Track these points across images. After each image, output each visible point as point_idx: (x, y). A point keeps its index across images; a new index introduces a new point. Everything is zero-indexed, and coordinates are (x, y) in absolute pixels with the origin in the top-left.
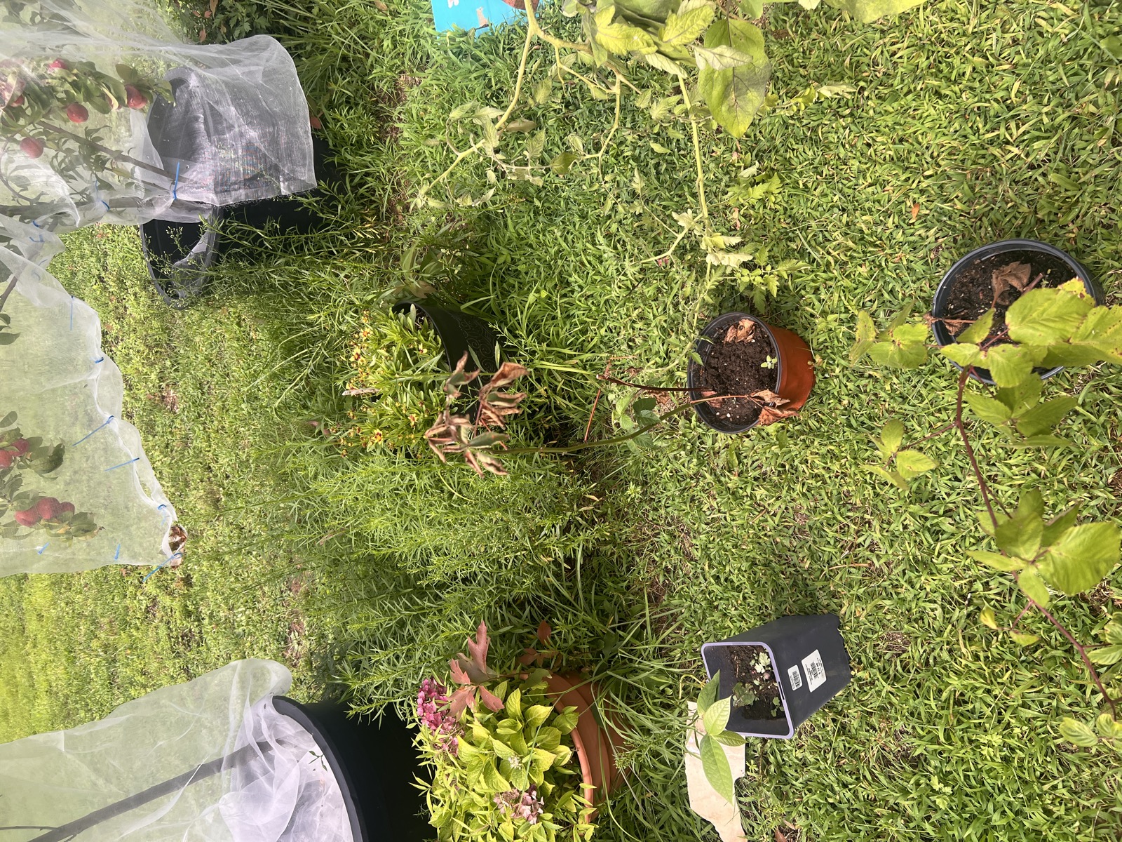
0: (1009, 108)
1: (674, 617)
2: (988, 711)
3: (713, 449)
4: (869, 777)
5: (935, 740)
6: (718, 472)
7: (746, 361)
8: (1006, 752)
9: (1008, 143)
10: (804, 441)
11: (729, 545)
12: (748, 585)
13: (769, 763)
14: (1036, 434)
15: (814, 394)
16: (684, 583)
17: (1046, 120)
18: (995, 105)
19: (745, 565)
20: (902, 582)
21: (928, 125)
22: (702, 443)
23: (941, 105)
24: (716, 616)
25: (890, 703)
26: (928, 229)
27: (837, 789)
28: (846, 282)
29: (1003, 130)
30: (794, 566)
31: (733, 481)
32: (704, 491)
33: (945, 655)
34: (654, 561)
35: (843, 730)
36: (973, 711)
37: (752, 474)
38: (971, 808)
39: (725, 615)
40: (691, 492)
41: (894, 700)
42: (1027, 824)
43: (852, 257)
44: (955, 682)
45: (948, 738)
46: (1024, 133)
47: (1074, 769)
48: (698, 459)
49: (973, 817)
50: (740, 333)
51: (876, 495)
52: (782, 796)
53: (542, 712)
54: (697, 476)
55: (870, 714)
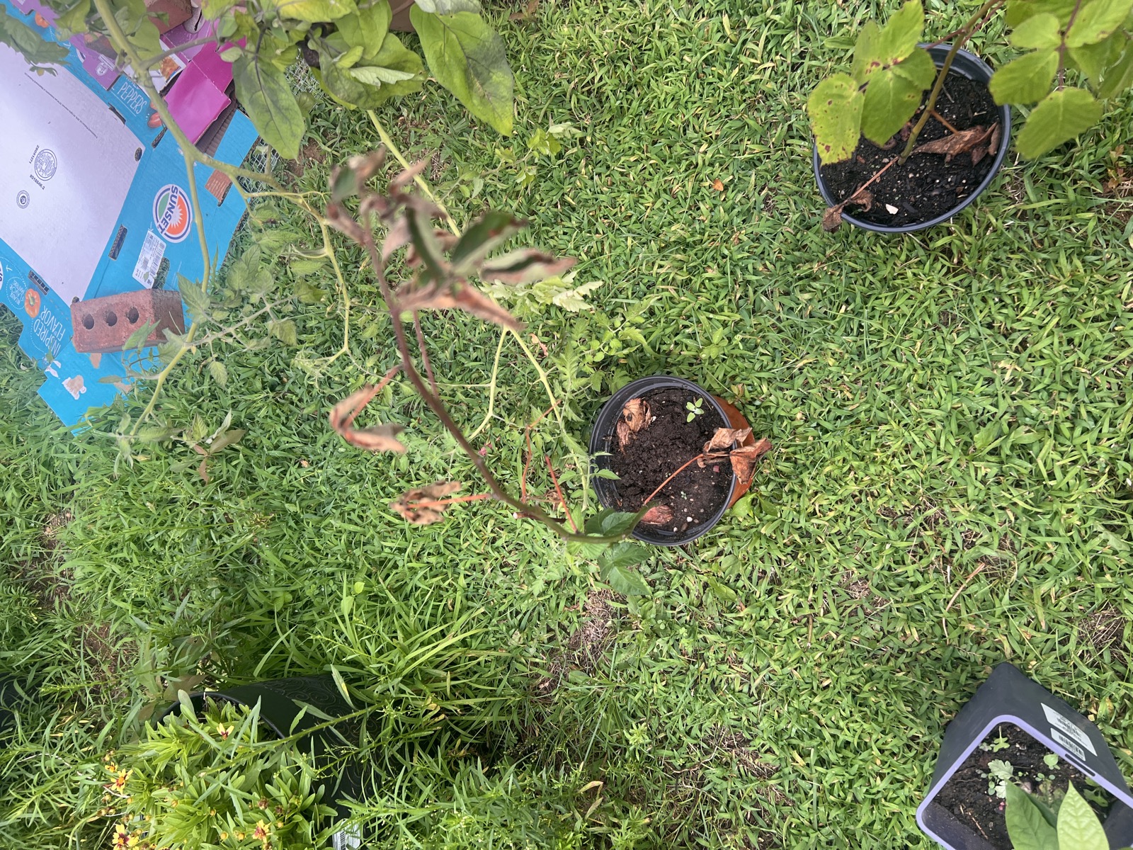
3: (692, 604)
6: (720, 625)
7: (662, 446)
10: (791, 491)
12: (870, 728)
22: (674, 607)
23: (671, 77)
26: (743, 191)
30: (901, 651)
31: (746, 619)
37: (760, 591)
43: (691, 270)
46: (767, 42)
50: (632, 423)
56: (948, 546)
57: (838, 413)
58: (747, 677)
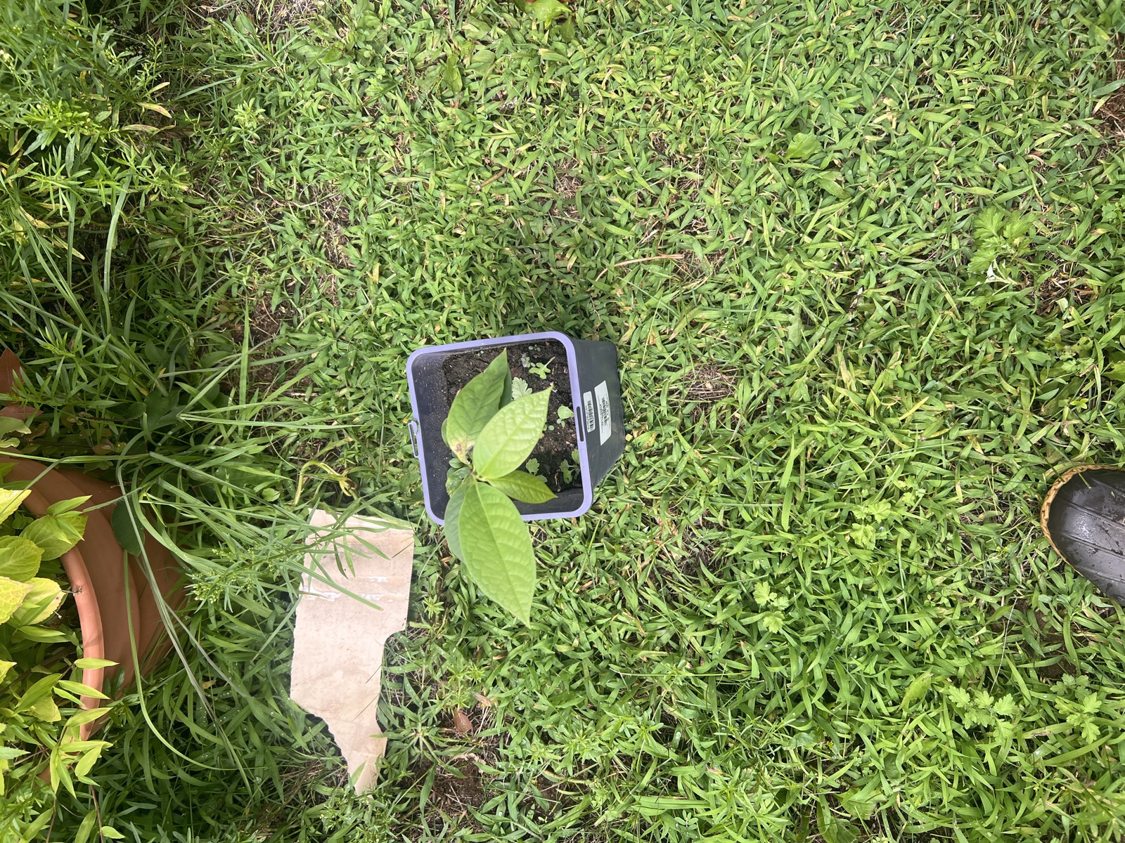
1: (292, 369)
3: (414, 61)
6: (420, 104)
16: (320, 307)
30: (547, 265)
53: (2, 501)
55: (649, 503)
56: (674, 217)
58: (399, 169)
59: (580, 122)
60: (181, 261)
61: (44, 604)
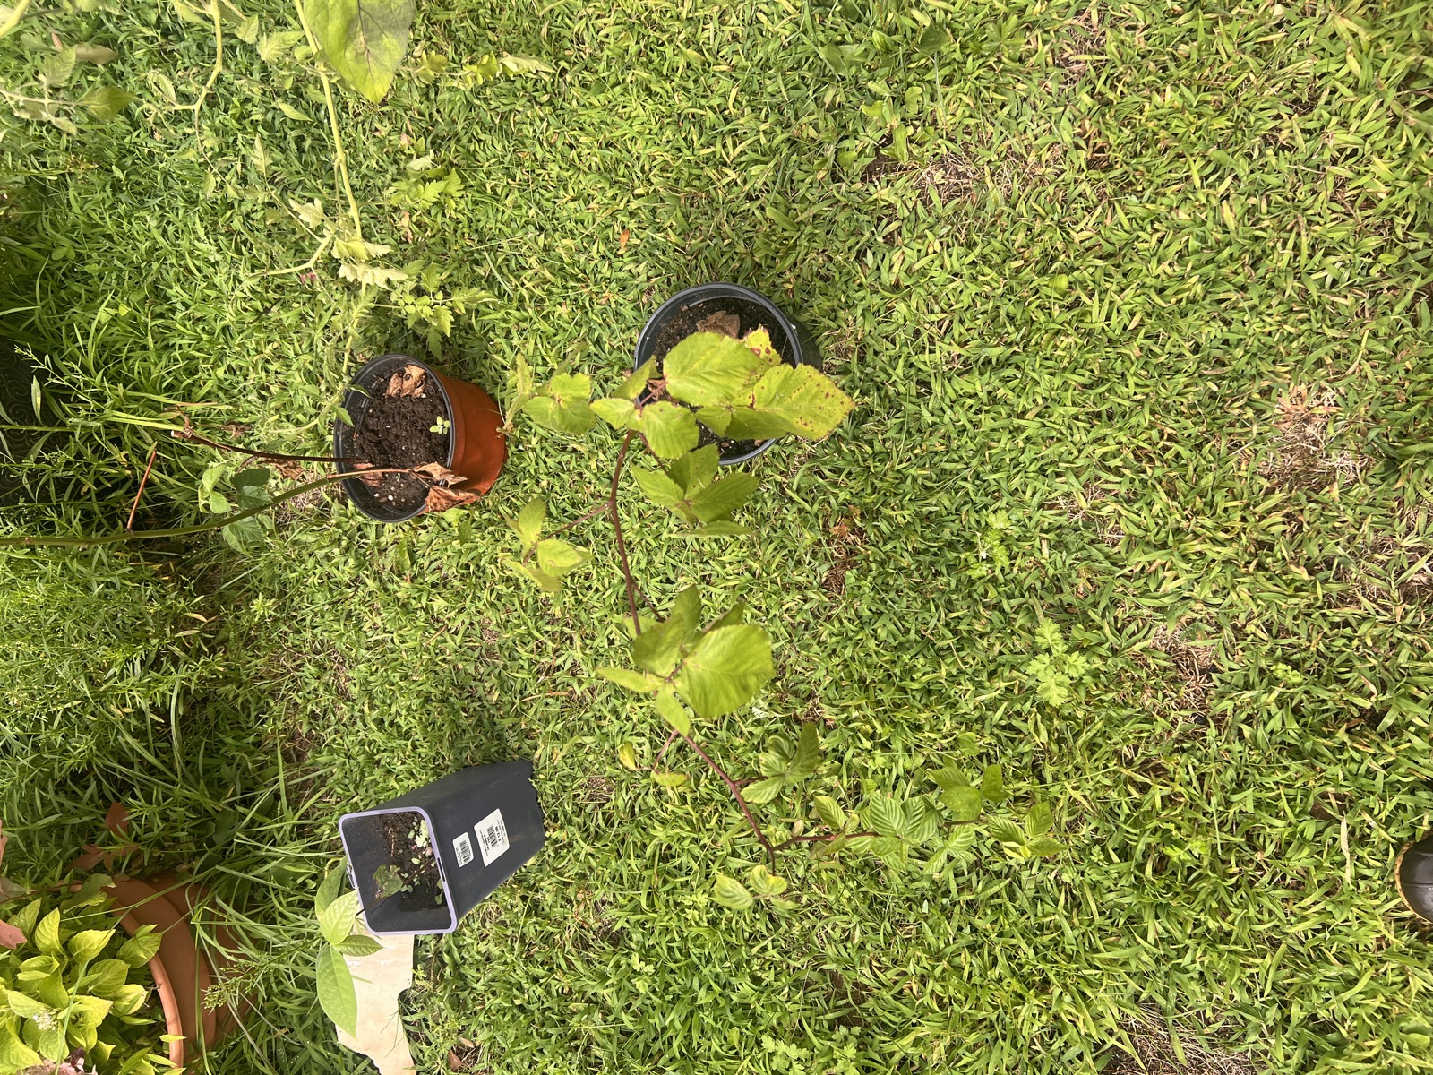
0: (727, 120)
1: (323, 780)
2: (695, 867)
3: (378, 544)
4: (564, 965)
5: (637, 909)
6: (385, 577)
7: (414, 424)
8: (714, 913)
9: (725, 164)
10: (492, 533)
11: (396, 677)
12: (418, 729)
13: (444, 965)
14: (714, 520)
15: (506, 471)
16: (337, 732)
17: (763, 140)
18: (711, 113)
19: (415, 703)
20: (605, 712)
21: (636, 128)
22: (363, 536)
23: (650, 105)
24: (378, 773)
25: (591, 869)
26: (638, 262)
27: (526, 986)
28: (543, 326)
29: (719, 146)
30: (480, 699)
31: (403, 589)
32: (363, 602)
33: (651, 801)
34: (296, 704)
35: (535, 909)
36: (679, 868)
37: (430, 579)
38: (675, 987)
39: (389, 772)
40: (347, 606)
41: (594, 864)
42: (735, 998)
43: (550, 293)
44: (660, 833)
45: (651, 905)
46: (742, 153)
47: (784, 924)
48: (357, 559)
49: (677, 998)
50: (406, 384)
51: (579, 602)
52: (457, 1004)
53: (95, 939)
54: (356, 582)
55: (567, 884)
56: (559, 661)
57: (569, 508)
58: (375, 627)
59: (485, 595)
60: (240, 700)
61: (133, 1002)
